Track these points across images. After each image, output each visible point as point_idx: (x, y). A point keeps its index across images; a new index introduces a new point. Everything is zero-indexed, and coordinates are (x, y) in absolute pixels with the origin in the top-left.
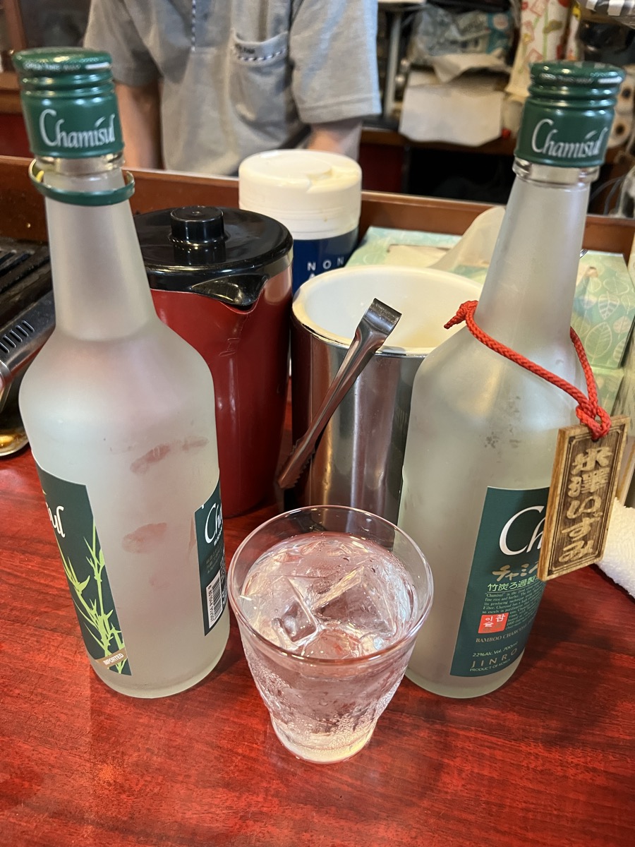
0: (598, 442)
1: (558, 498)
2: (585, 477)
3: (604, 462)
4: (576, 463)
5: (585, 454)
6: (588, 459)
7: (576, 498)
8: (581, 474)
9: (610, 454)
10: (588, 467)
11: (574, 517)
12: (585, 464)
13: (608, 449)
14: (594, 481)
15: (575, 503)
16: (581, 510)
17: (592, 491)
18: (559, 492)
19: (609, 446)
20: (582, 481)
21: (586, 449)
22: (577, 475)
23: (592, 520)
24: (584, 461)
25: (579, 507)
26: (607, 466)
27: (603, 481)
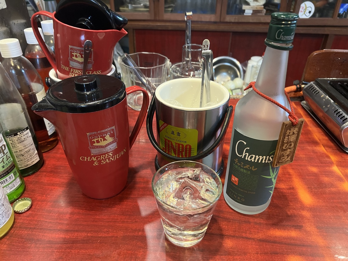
0: (294, 127)
1: (281, 143)
2: (289, 137)
3: (296, 133)
4: (287, 133)
5: (290, 130)
6: (291, 131)
7: (286, 143)
8: (288, 136)
9: (298, 130)
10: (291, 134)
11: (285, 148)
12: (290, 133)
13: (297, 129)
14: (292, 138)
15: (286, 145)
16: (287, 147)
17: (291, 141)
18: (281, 141)
19: (297, 128)
20: (288, 138)
21: (290, 128)
22: (287, 136)
23: (291, 150)
24: (289, 132)
25: (287, 146)
26: (297, 134)
27: (295, 138)
